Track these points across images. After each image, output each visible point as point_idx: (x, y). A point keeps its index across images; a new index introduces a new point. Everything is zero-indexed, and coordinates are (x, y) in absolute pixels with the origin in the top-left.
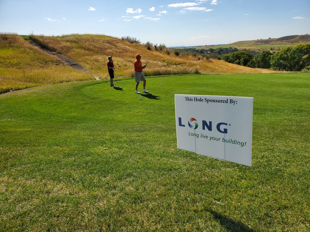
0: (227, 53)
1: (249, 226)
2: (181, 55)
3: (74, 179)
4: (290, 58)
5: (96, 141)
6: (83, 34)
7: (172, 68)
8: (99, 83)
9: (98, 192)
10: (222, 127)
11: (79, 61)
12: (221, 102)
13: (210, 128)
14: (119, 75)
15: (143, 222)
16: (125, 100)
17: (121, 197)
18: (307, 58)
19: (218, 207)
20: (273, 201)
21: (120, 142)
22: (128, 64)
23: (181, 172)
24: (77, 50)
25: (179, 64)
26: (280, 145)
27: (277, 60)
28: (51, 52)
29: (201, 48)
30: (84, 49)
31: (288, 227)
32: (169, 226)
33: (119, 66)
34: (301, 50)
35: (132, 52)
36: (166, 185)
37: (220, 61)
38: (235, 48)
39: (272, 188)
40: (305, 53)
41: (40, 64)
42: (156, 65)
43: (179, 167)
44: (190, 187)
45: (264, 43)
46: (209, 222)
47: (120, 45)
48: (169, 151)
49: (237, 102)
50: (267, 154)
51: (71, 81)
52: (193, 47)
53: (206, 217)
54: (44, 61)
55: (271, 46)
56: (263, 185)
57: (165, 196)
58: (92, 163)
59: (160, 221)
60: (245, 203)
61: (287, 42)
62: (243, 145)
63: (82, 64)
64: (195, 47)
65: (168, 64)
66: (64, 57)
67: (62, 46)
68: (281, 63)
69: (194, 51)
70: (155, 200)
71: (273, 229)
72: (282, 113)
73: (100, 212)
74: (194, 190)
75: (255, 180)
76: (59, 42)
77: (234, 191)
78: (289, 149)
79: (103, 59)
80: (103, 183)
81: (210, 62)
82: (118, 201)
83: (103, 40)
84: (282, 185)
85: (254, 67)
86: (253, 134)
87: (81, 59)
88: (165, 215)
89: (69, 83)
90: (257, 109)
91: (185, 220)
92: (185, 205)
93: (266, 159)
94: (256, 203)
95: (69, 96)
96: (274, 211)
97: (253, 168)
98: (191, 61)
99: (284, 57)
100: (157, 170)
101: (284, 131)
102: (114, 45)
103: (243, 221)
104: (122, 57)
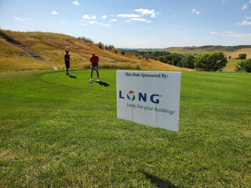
0: (162, 55)
1: (175, 184)
2: (126, 54)
3: (21, 146)
4: (208, 62)
5: (47, 116)
6: (46, 32)
7: (119, 64)
8: (56, 72)
9: (43, 157)
10: (155, 99)
11: (41, 54)
12: (155, 77)
13: (145, 100)
14: (74, 67)
15: (82, 182)
16: (77, 85)
17: (64, 161)
18: (220, 62)
19: (150, 169)
20: (196, 163)
21: (69, 117)
22: (82, 58)
23: (120, 141)
24: (40, 45)
25: (124, 62)
26: (201, 122)
27: (199, 62)
28: (16, 45)
29: (142, 50)
30: (46, 44)
31: (207, 184)
32: (105, 185)
33: (75, 60)
34: (216, 56)
35: (86, 49)
36: (105, 151)
37: (157, 61)
38: (168, 52)
39: (194, 154)
40: (218, 59)
41: (5, 54)
42: (106, 61)
43: (119, 137)
44: (127, 153)
45: (189, 50)
46: (141, 182)
47: (76, 43)
48: (111, 124)
49: (167, 76)
50: (191, 128)
51: (32, 69)
52: (136, 49)
53: (139, 177)
54: (9, 52)
55: (195, 52)
56: (187, 151)
57: (104, 160)
58: (41, 133)
59: (97, 181)
60: (173, 166)
61: (206, 50)
62: (172, 113)
63: (43, 56)
64: (137, 49)
65: (115, 61)
66: (27, 49)
67: (27, 40)
68: (202, 65)
69: (137, 52)
70: (95, 163)
71: (195, 186)
72: (202, 100)
73: (42, 174)
74: (130, 155)
75: (182, 147)
76: (24, 37)
77: (164, 156)
78: (208, 125)
79: (62, 53)
80: (49, 149)
81: (149, 61)
82: (60, 165)
83: (62, 38)
84: (202, 152)
85: (182, 67)
86: (180, 113)
87: (43, 52)
88: (103, 176)
89: (31, 71)
90: (184, 97)
91: (120, 180)
92: (122, 167)
93: (190, 132)
94: (182, 165)
95: (29, 81)
96: (196, 172)
97: (180, 138)
98: (134, 60)
99: (204, 60)
100: (99, 139)
101: (204, 112)
102: (71, 42)
103: (170, 180)
104: (78, 53)
